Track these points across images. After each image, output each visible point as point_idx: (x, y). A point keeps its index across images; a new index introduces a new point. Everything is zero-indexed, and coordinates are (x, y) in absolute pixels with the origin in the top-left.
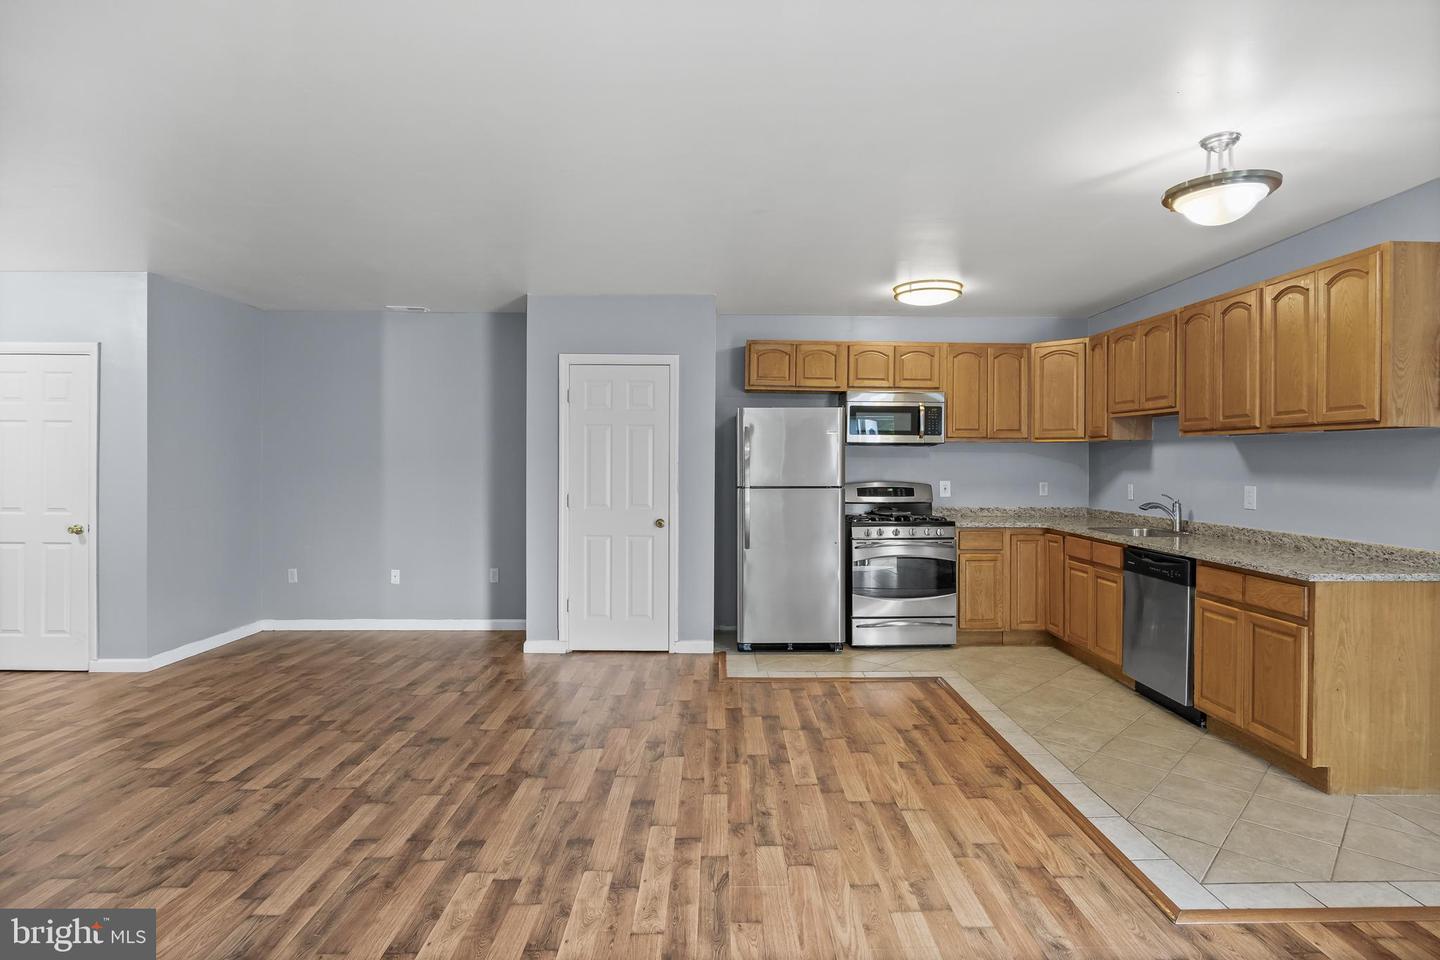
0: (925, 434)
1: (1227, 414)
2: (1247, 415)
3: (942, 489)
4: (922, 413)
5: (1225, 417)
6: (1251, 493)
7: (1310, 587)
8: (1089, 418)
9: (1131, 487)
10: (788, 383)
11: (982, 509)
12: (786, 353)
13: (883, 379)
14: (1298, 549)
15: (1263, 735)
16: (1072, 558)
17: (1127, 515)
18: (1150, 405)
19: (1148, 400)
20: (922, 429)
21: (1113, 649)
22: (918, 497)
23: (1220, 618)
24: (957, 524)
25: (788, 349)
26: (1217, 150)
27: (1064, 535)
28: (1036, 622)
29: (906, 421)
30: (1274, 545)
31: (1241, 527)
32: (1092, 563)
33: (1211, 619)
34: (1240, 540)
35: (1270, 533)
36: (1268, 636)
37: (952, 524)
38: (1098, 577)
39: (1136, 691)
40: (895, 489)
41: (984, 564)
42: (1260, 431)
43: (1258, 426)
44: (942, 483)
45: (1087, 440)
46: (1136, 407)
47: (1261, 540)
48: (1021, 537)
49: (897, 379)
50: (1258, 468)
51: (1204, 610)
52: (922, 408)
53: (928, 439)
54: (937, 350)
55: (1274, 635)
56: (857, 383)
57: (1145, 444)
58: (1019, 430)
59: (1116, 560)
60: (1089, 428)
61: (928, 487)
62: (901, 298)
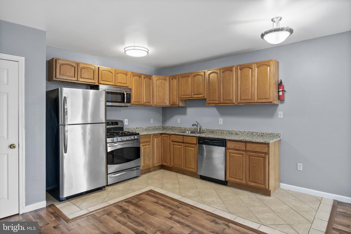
0: (126, 103)
1: (224, 99)
2: (231, 100)
3: (125, 122)
4: (125, 95)
5: (223, 100)
6: (221, 120)
7: (268, 144)
8: (171, 99)
9: (179, 120)
10: (74, 79)
11: (137, 128)
12: (73, 66)
13: (111, 82)
14: (237, 134)
15: (253, 185)
16: (173, 141)
17: (178, 127)
18: (196, 96)
19: (194, 95)
20: (125, 101)
21: (193, 167)
22: (119, 125)
23: (236, 155)
24: (140, 134)
25: (74, 65)
26: (276, 22)
27: (170, 135)
28: (159, 163)
29: (119, 98)
30: (229, 134)
31: (219, 129)
32: (183, 143)
33: (232, 156)
34: (218, 133)
35: (228, 131)
36: (254, 158)
37: (138, 134)
38: (186, 147)
39: (200, 178)
40: (112, 123)
41: (147, 146)
42: (235, 104)
43: (235, 103)
44: (125, 120)
45: (169, 106)
46: (191, 97)
47: (225, 132)
48: (156, 136)
49: (116, 83)
50: (222, 114)
51: (230, 153)
52: (125, 93)
53: (127, 104)
54: (128, 73)
55: (257, 158)
56: (102, 82)
57: (184, 108)
58: (150, 102)
59: (195, 141)
60: (171, 102)
61: (122, 122)
62: (126, 52)
